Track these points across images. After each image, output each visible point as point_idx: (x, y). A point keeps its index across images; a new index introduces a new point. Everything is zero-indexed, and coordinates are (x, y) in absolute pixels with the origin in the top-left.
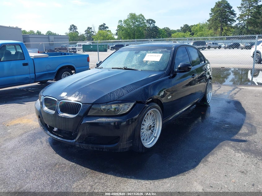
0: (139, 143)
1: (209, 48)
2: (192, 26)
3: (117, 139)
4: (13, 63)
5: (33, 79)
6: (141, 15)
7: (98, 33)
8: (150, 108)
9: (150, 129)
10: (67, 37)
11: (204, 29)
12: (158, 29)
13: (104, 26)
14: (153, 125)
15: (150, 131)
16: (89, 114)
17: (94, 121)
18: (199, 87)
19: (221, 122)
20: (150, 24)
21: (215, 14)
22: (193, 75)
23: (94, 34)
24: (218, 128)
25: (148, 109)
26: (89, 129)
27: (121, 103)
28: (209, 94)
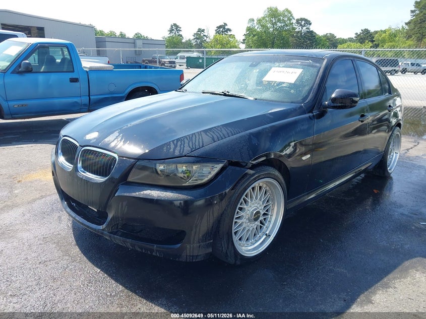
0: (228, 248)
1: (404, 71)
2: (376, 32)
3: (179, 236)
4: (54, 77)
5: (85, 105)
6: (287, 10)
7: (214, 38)
8: (258, 176)
9: (256, 220)
10: (163, 43)
11: (397, 38)
12: (314, 36)
13: (224, 28)
14: (265, 212)
15: (258, 223)
16: (130, 179)
17: (137, 193)
18: (375, 140)
19: (412, 213)
20: (302, 26)
21: (421, 12)
22: (363, 116)
23: (208, 40)
24: (403, 227)
25: (255, 179)
26: (126, 209)
27: (194, 163)
28: (393, 156)
